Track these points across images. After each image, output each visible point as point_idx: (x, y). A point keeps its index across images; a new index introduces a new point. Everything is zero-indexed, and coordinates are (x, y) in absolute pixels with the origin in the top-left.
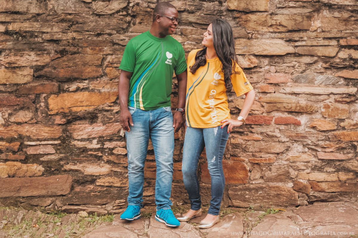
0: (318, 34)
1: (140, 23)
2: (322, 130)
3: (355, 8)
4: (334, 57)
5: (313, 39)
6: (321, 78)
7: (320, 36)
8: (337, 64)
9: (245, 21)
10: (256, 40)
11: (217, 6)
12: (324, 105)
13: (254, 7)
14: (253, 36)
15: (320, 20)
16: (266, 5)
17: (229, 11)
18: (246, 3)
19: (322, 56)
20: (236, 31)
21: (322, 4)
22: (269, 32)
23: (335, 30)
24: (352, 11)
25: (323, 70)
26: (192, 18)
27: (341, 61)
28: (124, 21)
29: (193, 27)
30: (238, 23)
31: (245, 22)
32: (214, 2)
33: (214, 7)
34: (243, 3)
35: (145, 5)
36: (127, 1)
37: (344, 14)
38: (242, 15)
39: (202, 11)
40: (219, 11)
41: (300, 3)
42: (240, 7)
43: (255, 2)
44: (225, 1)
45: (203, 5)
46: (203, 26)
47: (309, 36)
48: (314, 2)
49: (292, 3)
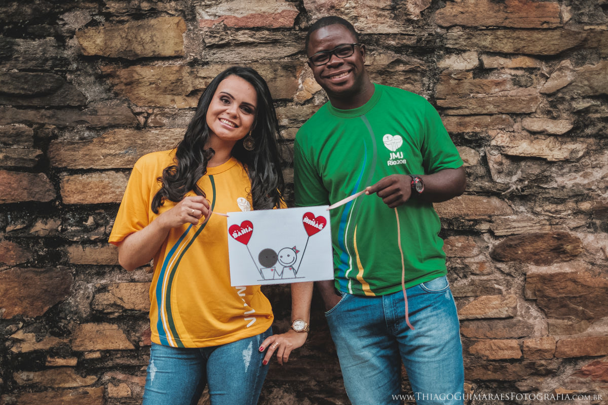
3: (404, 41)
9: (126, 84)
10: (157, 132)
11: (51, 49)
13: (147, 47)
14: (150, 120)
16: (177, 40)
17: (83, 58)
18: (126, 38)
20: (104, 110)
24: (398, 50)
30: (109, 90)
31: (129, 87)
32: (45, 38)
33: (45, 51)
34: (119, 38)
37: (378, 58)
38: (119, 68)
39: (13, 62)
40: (59, 60)
41: (263, 34)
42: (111, 48)
43: (149, 34)
44: (72, 33)
45: (16, 47)
46: (20, 101)
47: (294, 116)
48: (301, 29)
49: (243, 34)
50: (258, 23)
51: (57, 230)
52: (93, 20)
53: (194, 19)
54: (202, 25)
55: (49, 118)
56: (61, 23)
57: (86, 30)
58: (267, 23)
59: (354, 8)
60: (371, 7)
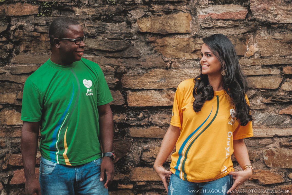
0: (255, 61)
1: (25, 52)
2: (266, 184)
4: (277, 90)
5: (249, 67)
6: (262, 116)
7: (258, 64)
8: (281, 98)
9: (161, 47)
10: (176, 71)
11: (124, 28)
12: (267, 151)
13: (172, 28)
14: (172, 65)
15: (257, 43)
16: (187, 25)
17: (140, 33)
18: (162, 23)
19: (262, 89)
20: (149, 59)
21: (258, 23)
22: (193, 59)
23: (276, 55)
25: (263, 107)
26: (92, 44)
27: (286, 94)
28: (4, 49)
29: (95, 55)
30: (152, 49)
31: (162, 48)
32: (121, 22)
33: (121, 29)
34: (158, 23)
35: (31, 28)
36: (8, 24)
37: (287, 35)
38: (158, 38)
39: (105, 34)
40: (128, 34)
41: (230, 23)
42: (154, 28)
43: (173, 21)
44: (135, 21)
45: (107, 27)
46: (107, 54)
47: (244, 64)
48: (249, 21)
49: (220, 22)
50: (228, 17)
51: (124, 120)
52: (145, 14)
53: (195, 14)
54: (200, 17)
55: (122, 63)
56: (129, 15)
57: (142, 19)
58: (232, 17)
59: (275, 10)
60: (283, 10)
